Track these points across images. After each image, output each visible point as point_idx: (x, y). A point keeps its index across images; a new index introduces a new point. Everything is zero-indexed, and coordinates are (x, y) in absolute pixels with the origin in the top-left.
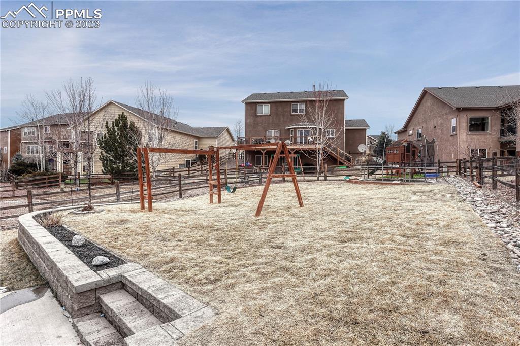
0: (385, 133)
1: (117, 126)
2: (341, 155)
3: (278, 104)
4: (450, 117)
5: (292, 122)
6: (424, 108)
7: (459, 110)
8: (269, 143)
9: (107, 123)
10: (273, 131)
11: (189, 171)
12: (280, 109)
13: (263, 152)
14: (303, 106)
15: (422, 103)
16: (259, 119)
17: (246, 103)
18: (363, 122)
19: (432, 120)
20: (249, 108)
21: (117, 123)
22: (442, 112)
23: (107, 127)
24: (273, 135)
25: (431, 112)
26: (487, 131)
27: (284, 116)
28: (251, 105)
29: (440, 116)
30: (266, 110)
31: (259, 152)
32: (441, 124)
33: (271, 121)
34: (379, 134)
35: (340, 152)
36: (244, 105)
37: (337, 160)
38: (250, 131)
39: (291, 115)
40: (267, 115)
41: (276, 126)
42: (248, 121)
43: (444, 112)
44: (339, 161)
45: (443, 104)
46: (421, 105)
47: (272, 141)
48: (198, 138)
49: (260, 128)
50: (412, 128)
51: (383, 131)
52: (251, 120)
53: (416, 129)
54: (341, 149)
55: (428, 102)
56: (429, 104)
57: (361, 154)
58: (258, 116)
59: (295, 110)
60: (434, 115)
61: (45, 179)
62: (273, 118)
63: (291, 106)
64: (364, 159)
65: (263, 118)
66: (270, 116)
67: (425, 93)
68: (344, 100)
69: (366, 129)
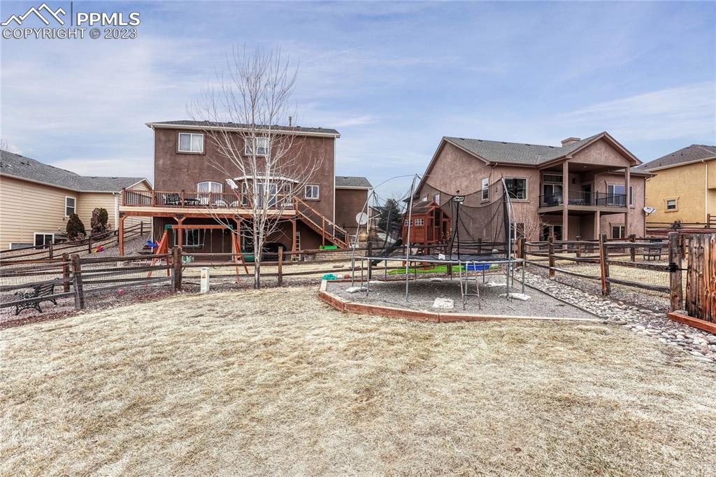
2: (329, 229)
4: (479, 176)
6: (442, 166)
7: (493, 165)
10: (209, 183)
13: (180, 221)
14: (266, 143)
15: (439, 159)
16: (182, 160)
17: (156, 129)
18: (364, 181)
19: (453, 183)
20: (163, 138)
22: (467, 170)
24: (210, 190)
25: (452, 171)
26: (525, 198)
28: (167, 135)
29: (465, 176)
30: (196, 144)
32: (467, 187)
33: (205, 165)
35: (326, 225)
36: (152, 132)
37: (322, 237)
40: (199, 154)
41: (215, 175)
43: (471, 169)
44: (325, 239)
45: (470, 157)
46: (438, 162)
48: (78, 194)
49: (184, 176)
50: (426, 195)
51: (391, 198)
52: (166, 161)
53: (433, 195)
54: (329, 220)
55: (449, 157)
56: (449, 160)
58: (181, 154)
60: (458, 175)
62: (210, 161)
63: (243, 142)
65: (192, 158)
66: (204, 154)
67: (444, 143)
68: (333, 139)
69: (367, 191)
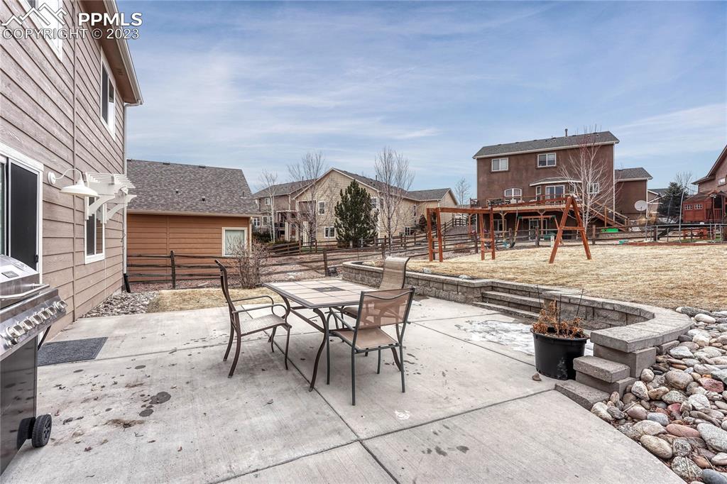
0: (676, 184)
1: (350, 193)
2: (610, 215)
3: (519, 157)
5: (537, 177)
8: (509, 204)
9: (341, 191)
10: (513, 190)
11: (415, 238)
12: (522, 162)
13: (503, 216)
14: (553, 157)
16: (495, 177)
17: (478, 159)
18: (641, 171)
20: (482, 164)
21: (349, 190)
23: (341, 195)
24: (514, 194)
27: (527, 171)
28: (484, 161)
30: (503, 165)
31: (497, 216)
33: (510, 178)
34: (667, 186)
35: (607, 211)
36: (475, 160)
37: (604, 222)
38: (484, 191)
39: (537, 169)
40: (505, 171)
41: (516, 184)
42: (481, 179)
44: (607, 223)
47: (513, 201)
48: (418, 203)
49: (496, 187)
50: (724, 175)
51: (673, 181)
52: (484, 178)
54: (610, 208)
57: (638, 213)
58: (494, 173)
59: (543, 163)
61: (287, 246)
62: (513, 175)
63: (536, 159)
64: (644, 219)
65: (500, 174)
66: (509, 171)
68: (612, 145)
69: (646, 181)
